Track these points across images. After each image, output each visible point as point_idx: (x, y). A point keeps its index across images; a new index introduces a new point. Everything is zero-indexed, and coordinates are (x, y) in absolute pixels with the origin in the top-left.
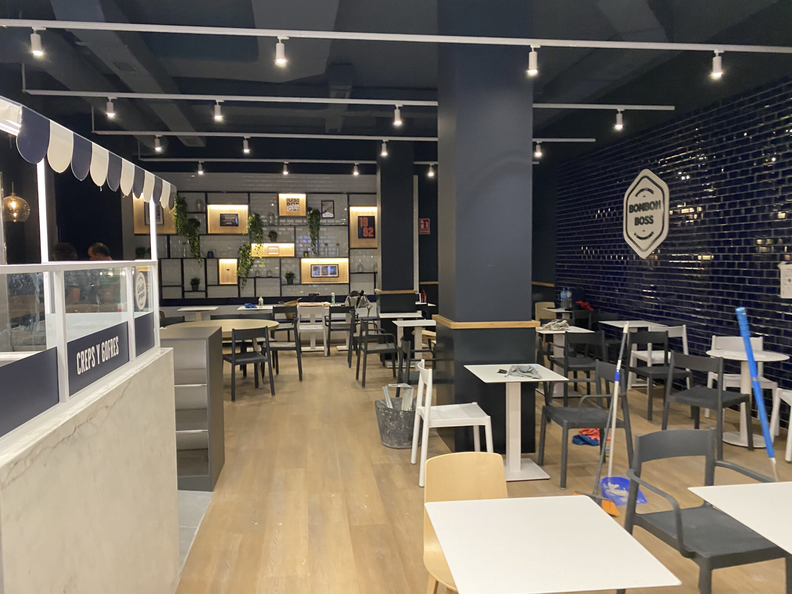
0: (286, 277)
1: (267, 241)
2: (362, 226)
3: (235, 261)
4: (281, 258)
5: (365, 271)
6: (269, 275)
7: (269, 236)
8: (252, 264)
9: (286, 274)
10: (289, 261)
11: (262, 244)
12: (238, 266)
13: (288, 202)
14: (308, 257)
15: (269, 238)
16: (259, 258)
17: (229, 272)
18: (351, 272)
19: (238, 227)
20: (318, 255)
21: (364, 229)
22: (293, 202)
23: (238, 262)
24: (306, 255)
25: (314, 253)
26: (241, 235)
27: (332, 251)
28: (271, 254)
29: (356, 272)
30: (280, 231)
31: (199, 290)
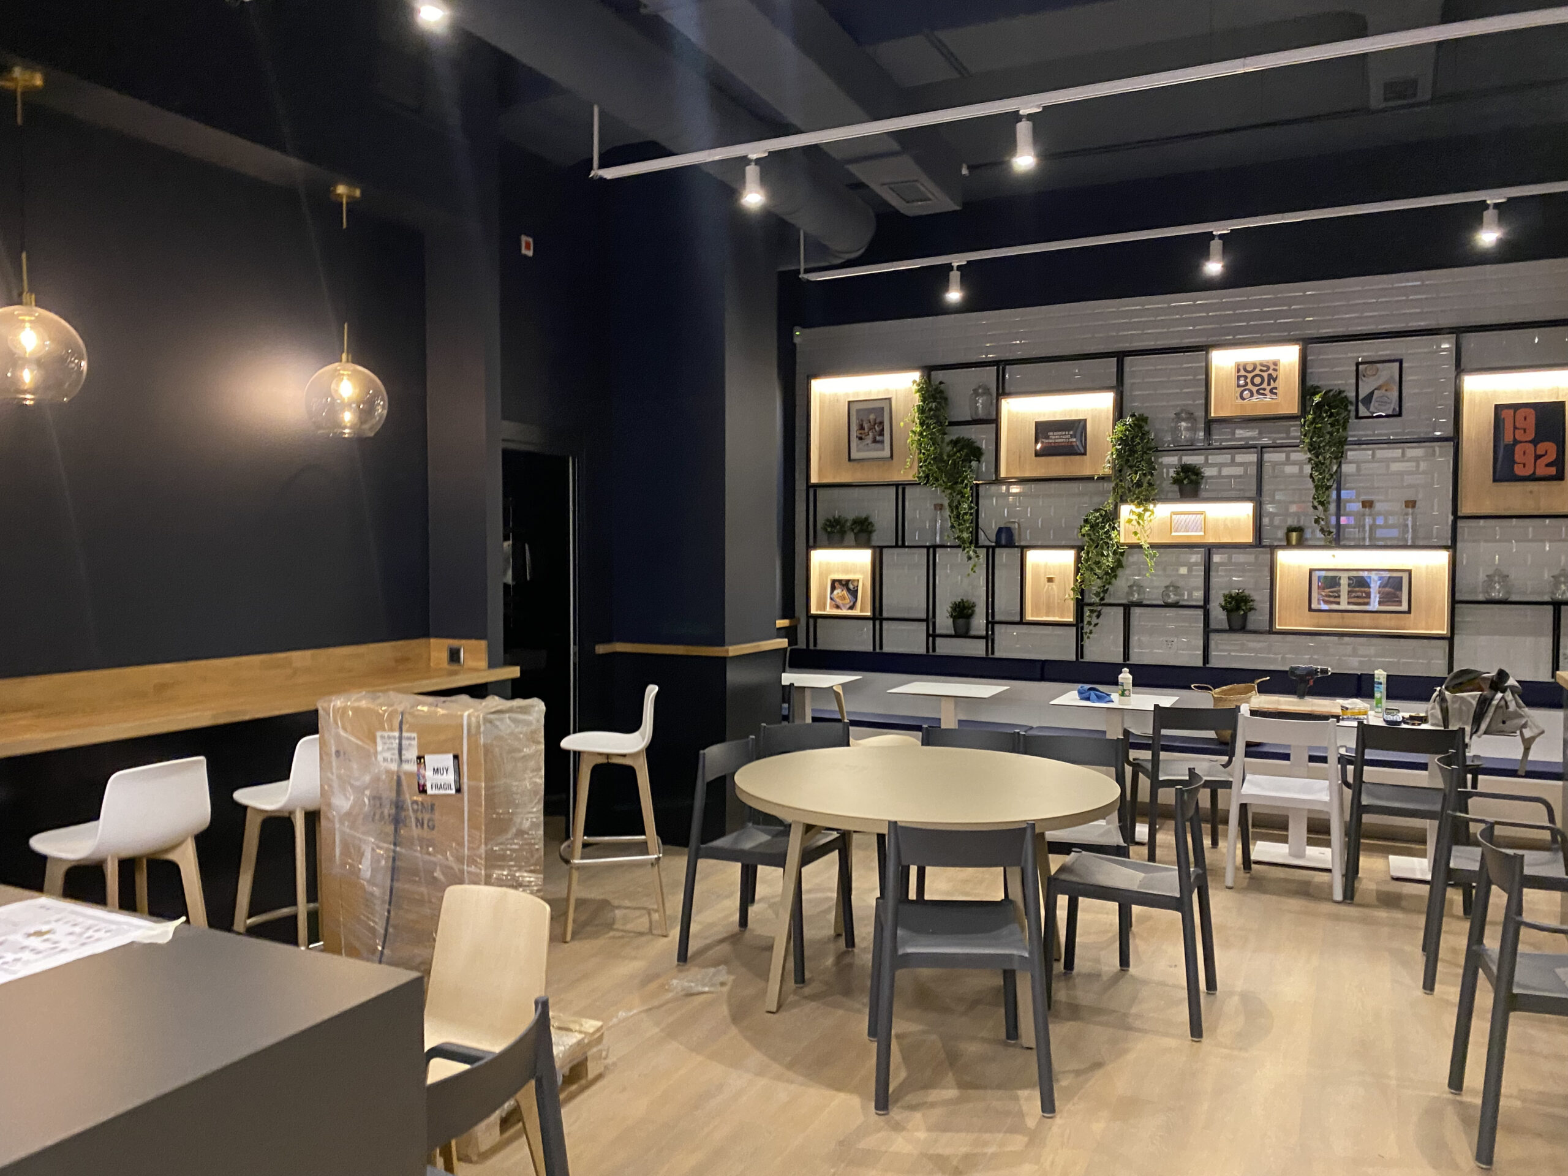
0: (1224, 608)
1: (1170, 495)
2: (1508, 438)
3: (1067, 557)
4: (1209, 549)
5: (1514, 598)
6: (1172, 598)
7: (1176, 481)
8: (1119, 564)
9: (1225, 596)
10: (1240, 557)
11: (1151, 506)
12: (1077, 570)
13: (1242, 373)
14: (1301, 544)
15: (1176, 488)
16: (1140, 547)
17: (1054, 585)
18: (1458, 597)
19: (1087, 458)
20: (1336, 539)
21: (1518, 449)
22: (1257, 372)
23: (1078, 559)
24: (1297, 538)
25: (1322, 530)
26: (1090, 479)
27: (1386, 526)
28: (1180, 536)
29: (1481, 598)
30: (1213, 466)
31: (973, 633)
